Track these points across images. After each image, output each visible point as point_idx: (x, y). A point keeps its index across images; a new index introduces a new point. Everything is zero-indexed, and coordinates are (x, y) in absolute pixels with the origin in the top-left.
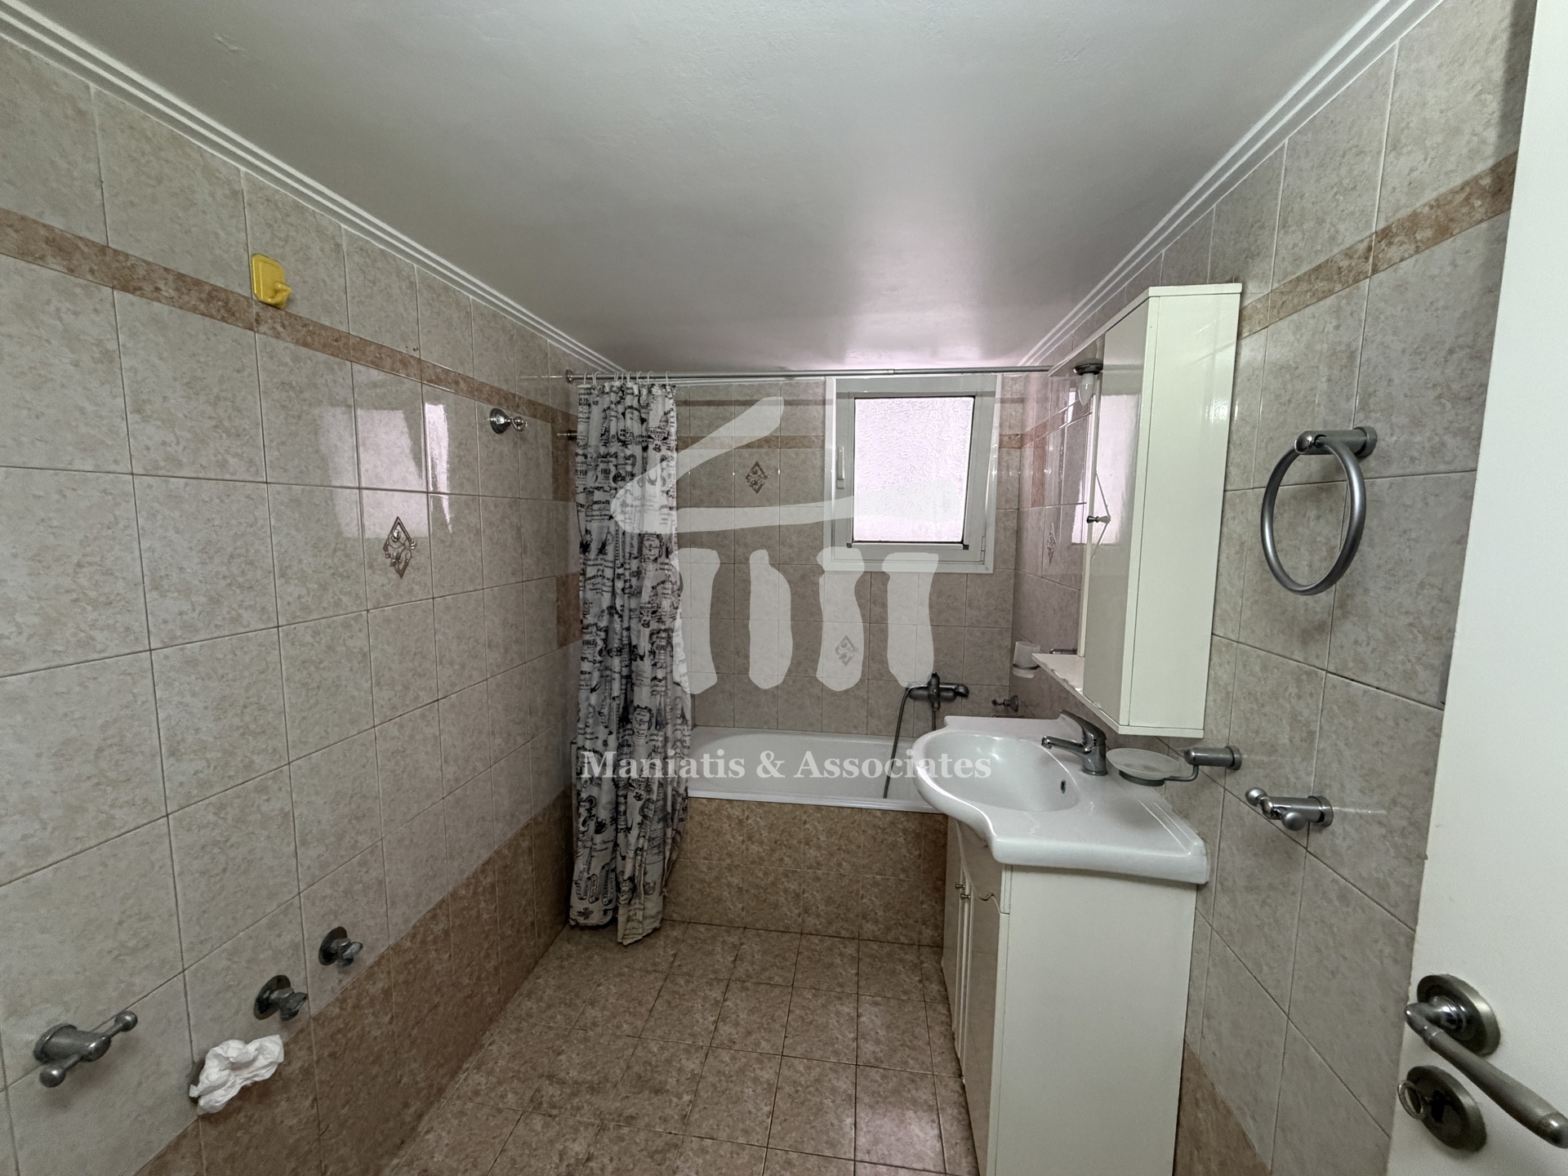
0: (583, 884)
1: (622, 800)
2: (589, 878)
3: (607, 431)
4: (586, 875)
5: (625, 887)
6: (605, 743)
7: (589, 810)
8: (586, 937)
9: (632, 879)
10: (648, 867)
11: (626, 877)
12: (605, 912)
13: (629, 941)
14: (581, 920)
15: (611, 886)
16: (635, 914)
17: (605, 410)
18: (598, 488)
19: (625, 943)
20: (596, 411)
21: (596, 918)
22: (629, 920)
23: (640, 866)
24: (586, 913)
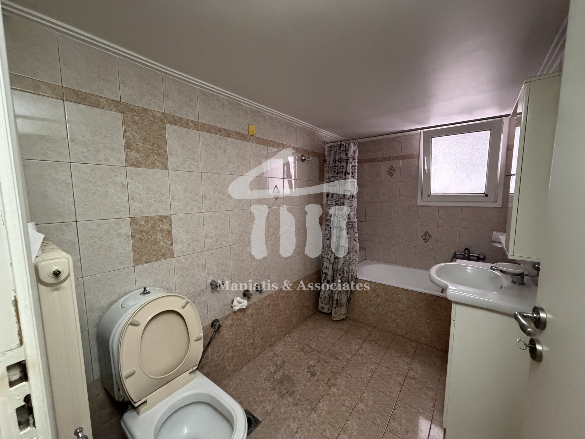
0: (322, 298)
1: (335, 275)
2: (324, 297)
3: (335, 158)
4: (323, 296)
5: (335, 302)
6: (331, 257)
7: (325, 277)
8: (323, 315)
9: (337, 300)
10: (342, 298)
11: (335, 299)
12: (329, 309)
13: (335, 320)
14: (321, 310)
15: (331, 302)
16: (337, 312)
17: (335, 152)
18: (332, 177)
19: (334, 320)
20: (332, 152)
21: (325, 310)
22: (335, 313)
23: (340, 297)
24: (323, 308)
